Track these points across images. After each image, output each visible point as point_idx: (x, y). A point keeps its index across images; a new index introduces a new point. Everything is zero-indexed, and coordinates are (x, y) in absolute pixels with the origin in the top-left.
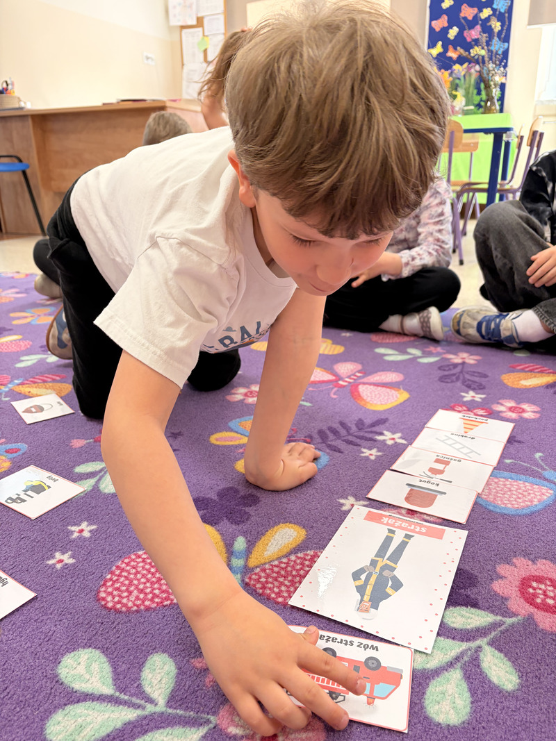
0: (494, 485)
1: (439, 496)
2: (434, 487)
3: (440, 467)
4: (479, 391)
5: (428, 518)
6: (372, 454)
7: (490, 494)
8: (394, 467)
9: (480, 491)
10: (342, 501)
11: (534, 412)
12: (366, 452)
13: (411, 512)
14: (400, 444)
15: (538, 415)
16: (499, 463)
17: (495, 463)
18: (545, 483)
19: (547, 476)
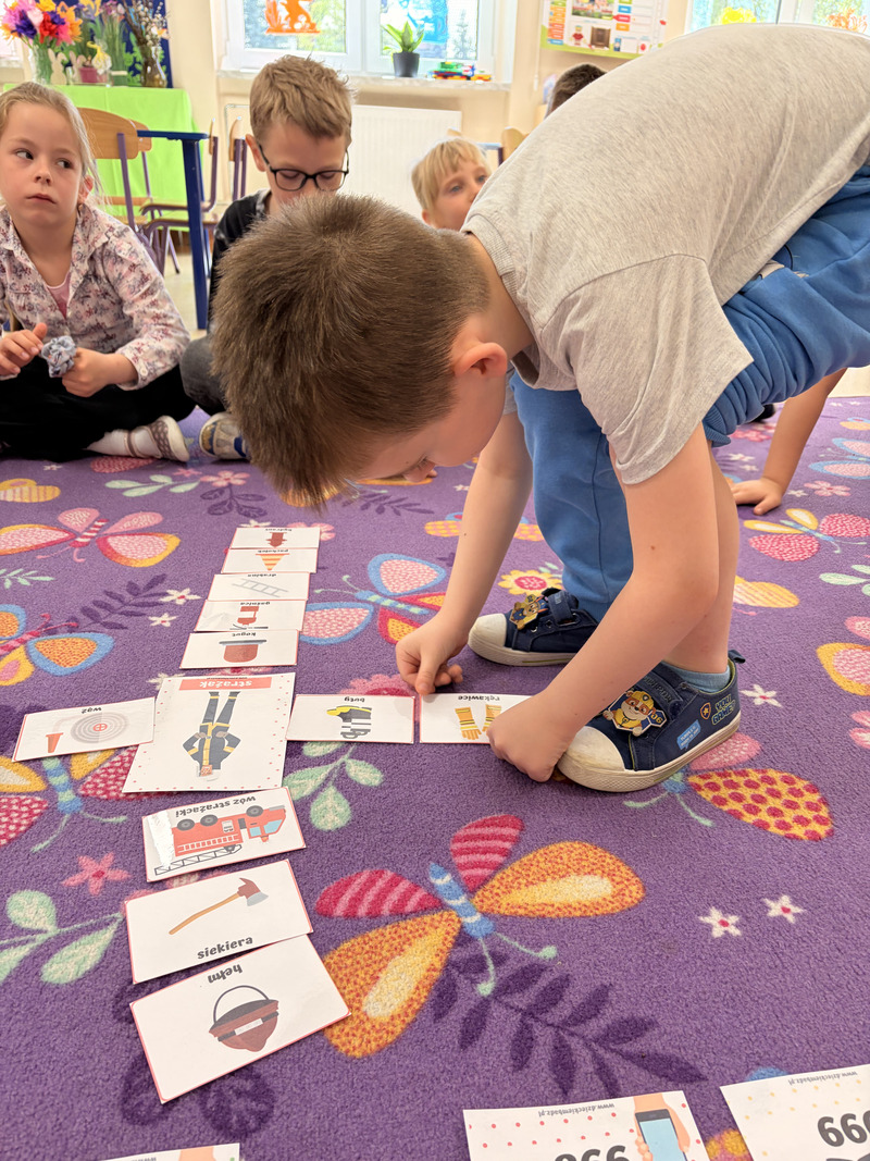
0: (311, 620)
1: (260, 646)
2: (251, 638)
3: (249, 615)
4: (261, 519)
5: (256, 670)
6: (165, 620)
7: (311, 629)
8: (198, 629)
9: (300, 629)
10: (153, 681)
11: (328, 532)
12: (157, 621)
13: (236, 670)
14: (192, 601)
15: (333, 535)
16: (309, 595)
17: (305, 596)
18: (360, 604)
19: (360, 597)
